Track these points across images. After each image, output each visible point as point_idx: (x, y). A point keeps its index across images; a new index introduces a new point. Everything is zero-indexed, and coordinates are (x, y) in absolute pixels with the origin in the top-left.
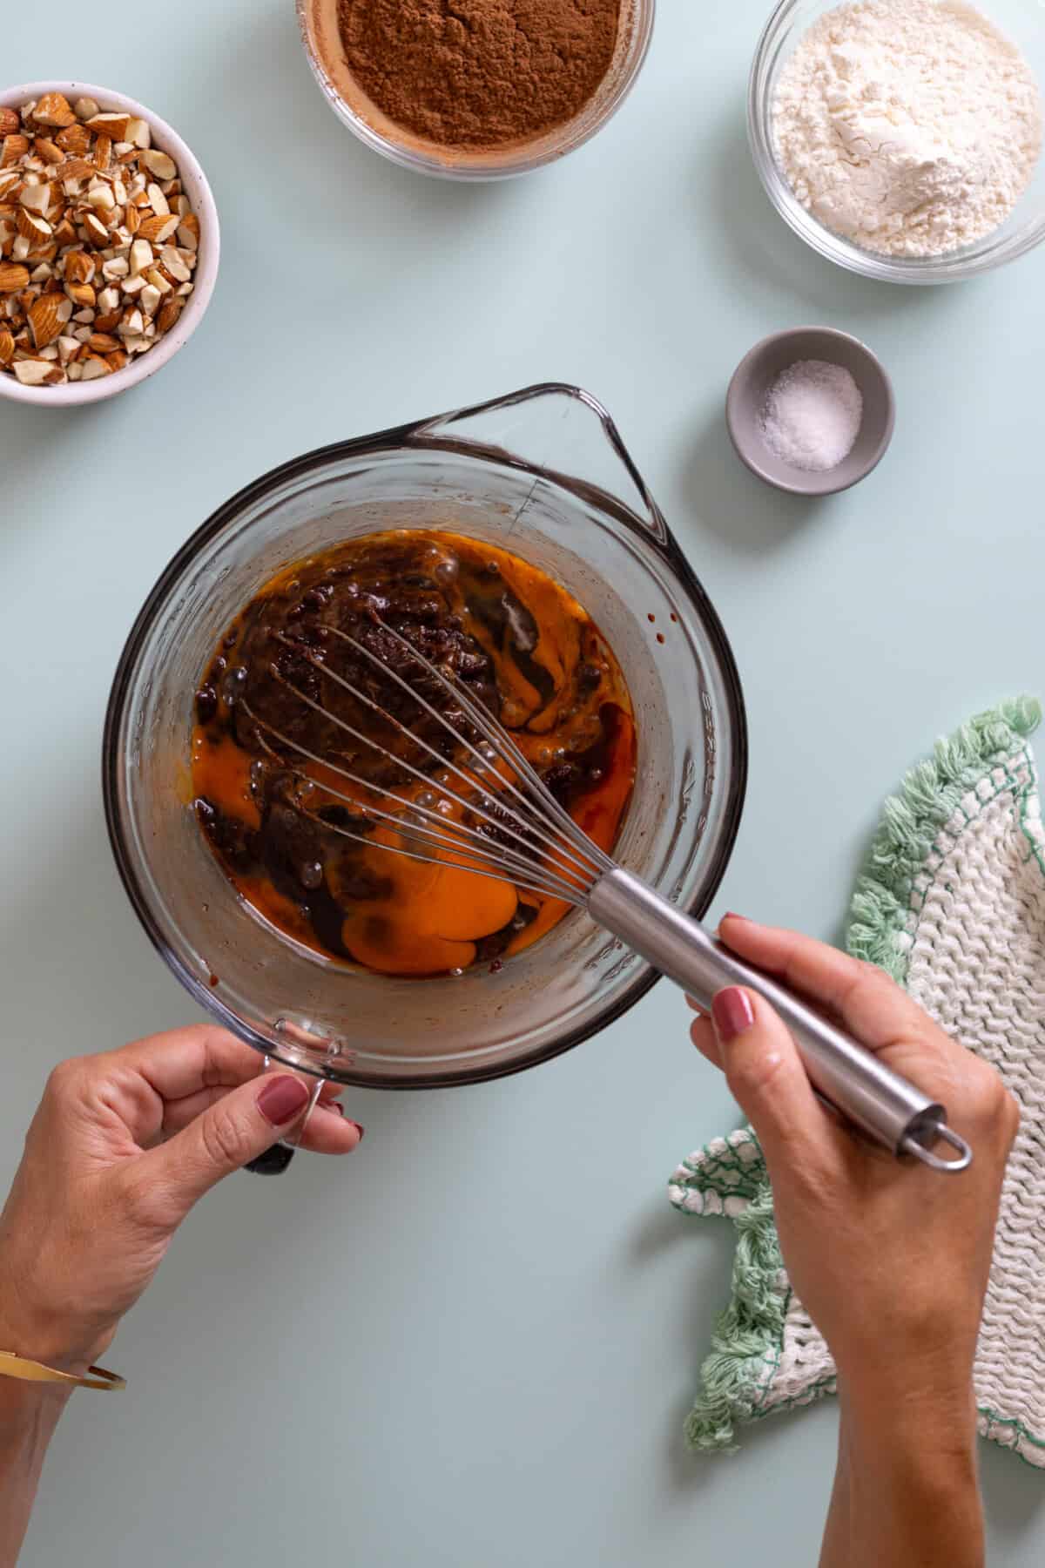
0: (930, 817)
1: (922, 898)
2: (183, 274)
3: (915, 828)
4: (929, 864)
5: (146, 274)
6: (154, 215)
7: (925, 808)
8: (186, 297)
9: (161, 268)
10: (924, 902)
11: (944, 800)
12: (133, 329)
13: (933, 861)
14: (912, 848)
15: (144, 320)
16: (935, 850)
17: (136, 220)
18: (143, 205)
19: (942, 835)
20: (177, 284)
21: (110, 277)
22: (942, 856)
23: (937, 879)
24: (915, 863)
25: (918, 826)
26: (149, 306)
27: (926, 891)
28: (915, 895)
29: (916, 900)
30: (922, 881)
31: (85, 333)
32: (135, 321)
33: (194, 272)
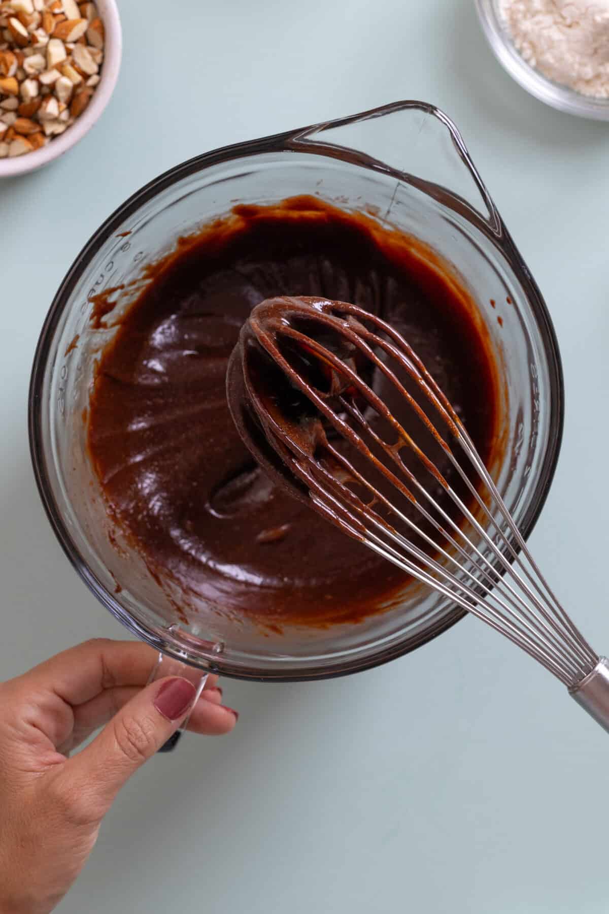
2: (90, 67)
5: (60, 68)
6: (66, 19)
8: (95, 87)
9: (73, 64)
12: (50, 114)
15: (59, 107)
17: (52, 24)
18: (57, 11)
20: (86, 76)
21: (30, 71)
26: (63, 94)
31: (11, 118)
32: (52, 107)
33: (100, 66)
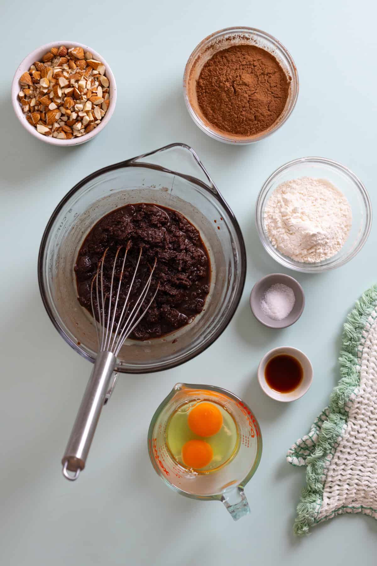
0: (359, 327)
1: (361, 353)
2: (99, 117)
3: (355, 332)
4: (362, 342)
5: (87, 112)
6: (97, 96)
7: (357, 324)
8: (98, 125)
9: (93, 113)
10: (362, 354)
11: (362, 320)
12: (77, 128)
13: (363, 341)
14: (355, 338)
15: (81, 126)
16: (363, 337)
17: (90, 95)
18: (94, 91)
19: (364, 332)
20: (96, 119)
21: (77, 109)
22: (365, 338)
23: (365, 346)
24: (357, 342)
25: (356, 330)
26: (85, 123)
27: (362, 351)
28: (359, 352)
29: (360, 354)
30: (360, 348)
31: (62, 124)
32: (79, 126)
33: (103, 118)
